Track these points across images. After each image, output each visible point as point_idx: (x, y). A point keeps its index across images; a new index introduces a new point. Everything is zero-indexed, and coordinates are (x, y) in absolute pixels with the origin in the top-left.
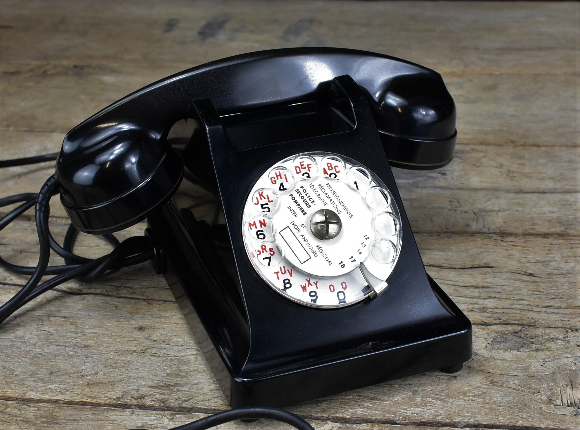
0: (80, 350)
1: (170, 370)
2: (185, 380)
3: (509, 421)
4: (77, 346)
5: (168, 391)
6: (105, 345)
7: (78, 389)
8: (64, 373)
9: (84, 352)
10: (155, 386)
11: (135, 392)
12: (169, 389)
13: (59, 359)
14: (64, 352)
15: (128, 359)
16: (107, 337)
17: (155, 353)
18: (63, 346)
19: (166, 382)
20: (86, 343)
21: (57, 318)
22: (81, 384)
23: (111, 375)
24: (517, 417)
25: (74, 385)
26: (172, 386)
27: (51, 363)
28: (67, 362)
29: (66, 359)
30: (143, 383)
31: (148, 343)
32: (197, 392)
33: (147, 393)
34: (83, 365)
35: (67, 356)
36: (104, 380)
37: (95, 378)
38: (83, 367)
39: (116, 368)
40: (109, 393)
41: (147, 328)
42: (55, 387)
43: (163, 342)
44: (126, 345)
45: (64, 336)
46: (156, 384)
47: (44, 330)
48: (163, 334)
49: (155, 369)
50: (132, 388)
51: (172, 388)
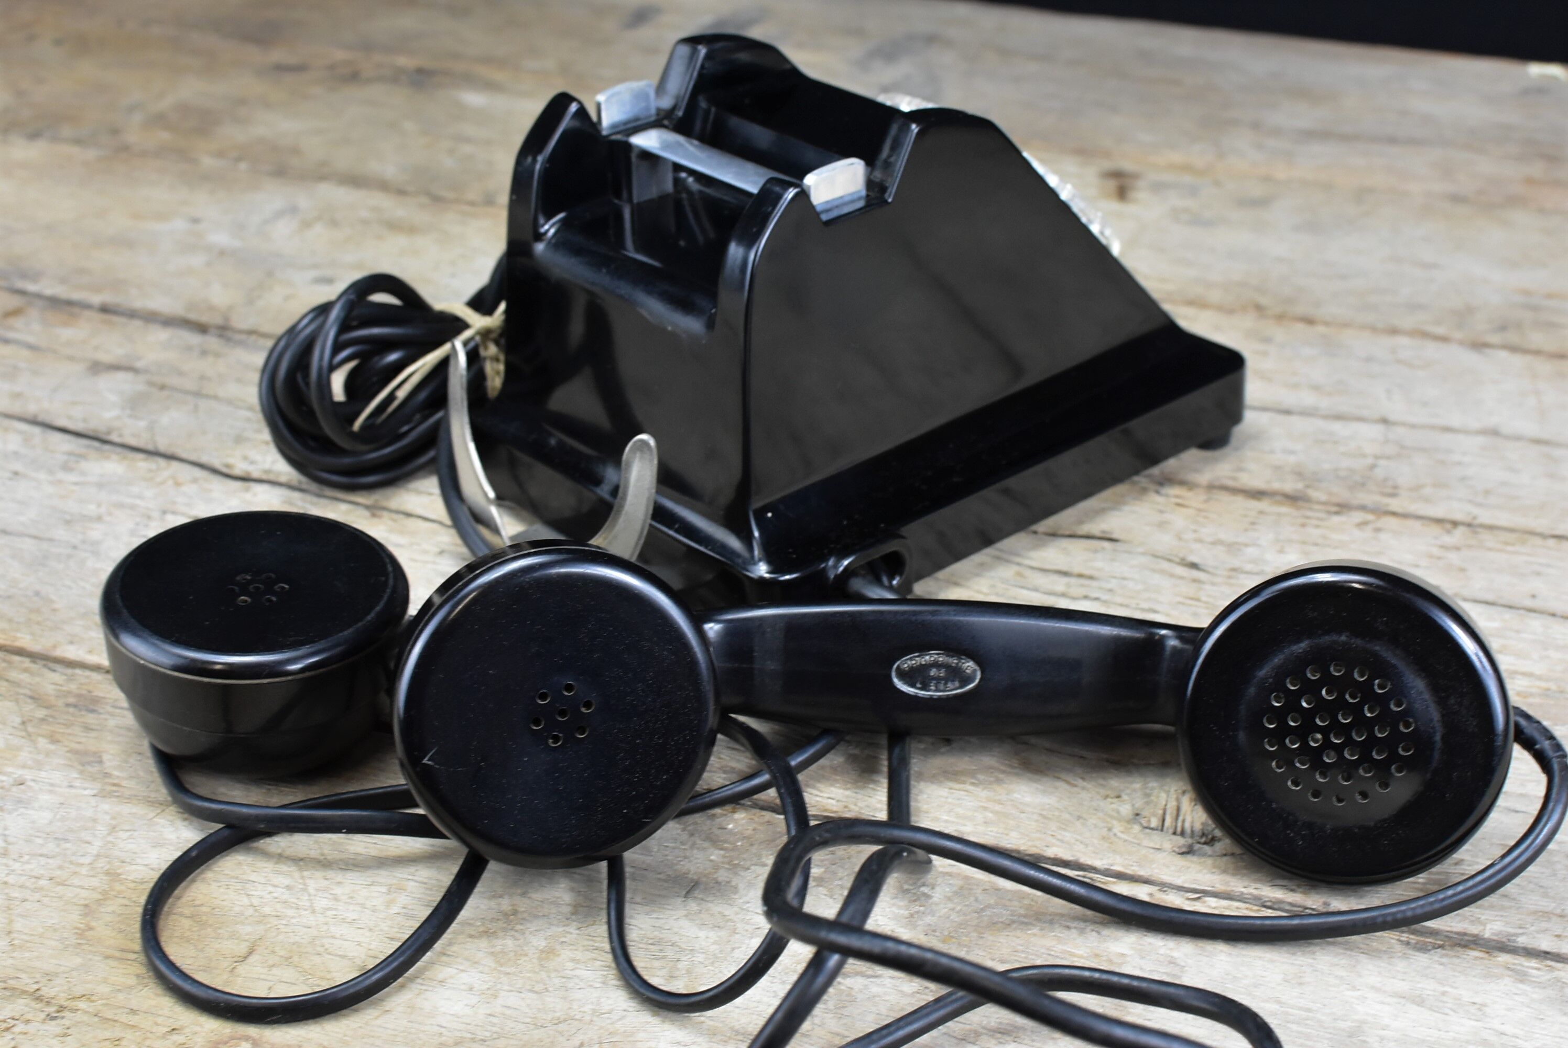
3: (1030, 843)
24: (1050, 839)
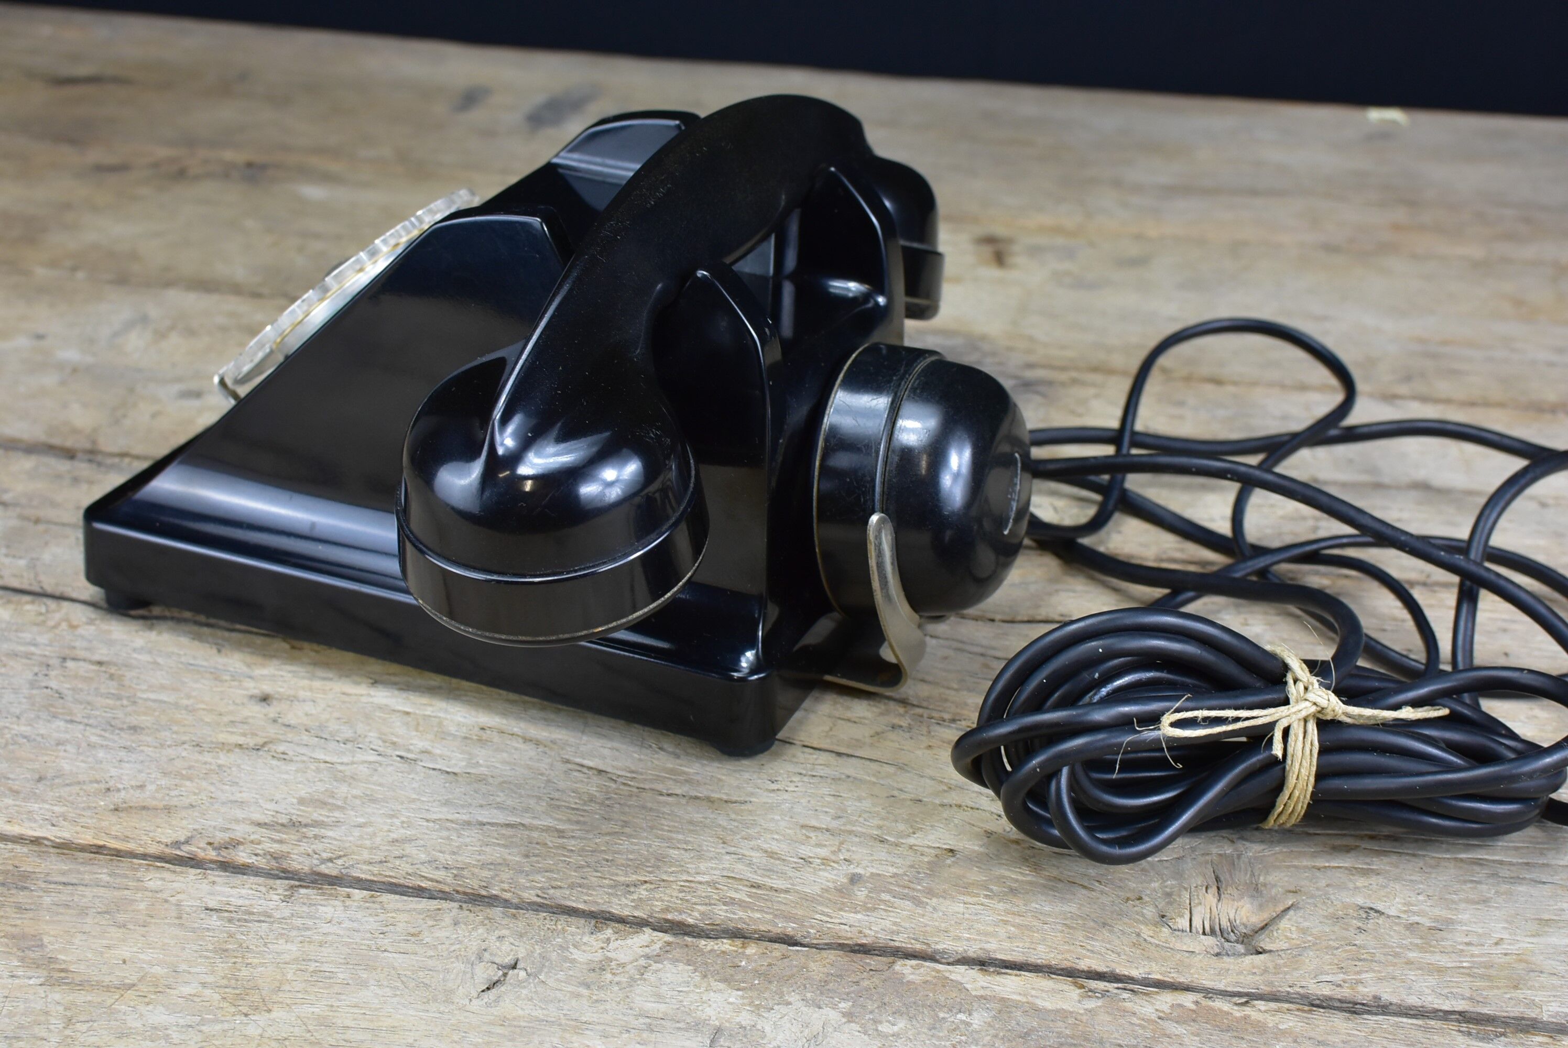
0: (118, 734)
1: (310, 790)
2: (337, 814)
4: (112, 726)
5: (292, 837)
6: (175, 728)
7: (92, 818)
8: (67, 782)
9: (126, 738)
10: (266, 824)
11: (217, 833)
12: (298, 831)
13: (65, 751)
14: (80, 736)
15: (220, 762)
16: (183, 712)
17: (283, 753)
18: (80, 723)
19: (294, 818)
20: (133, 720)
21: (82, 664)
22: (100, 806)
23: (173, 793)
24: (1081, 951)
25: (84, 809)
26: (306, 826)
27: (46, 758)
28: (81, 758)
29: (81, 750)
30: (239, 814)
31: (272, 731)
32: (359, 843)
33: (246, 836)
34: (115, 767)
35: (84, 744)
36: (154, 803)
37: (136, 797)
38: (114, 772)
39: (190, 779)
40: (159, 830)
41: (277, 699)
42: (41, 809)
43: (306, 730)
44: (222, 732)
45: (89, 703)
46: (271, 818)
47: (47, 688)
48: (311, 715)
49: (277, 788)
50: (213, 823)
51: (304, 830)
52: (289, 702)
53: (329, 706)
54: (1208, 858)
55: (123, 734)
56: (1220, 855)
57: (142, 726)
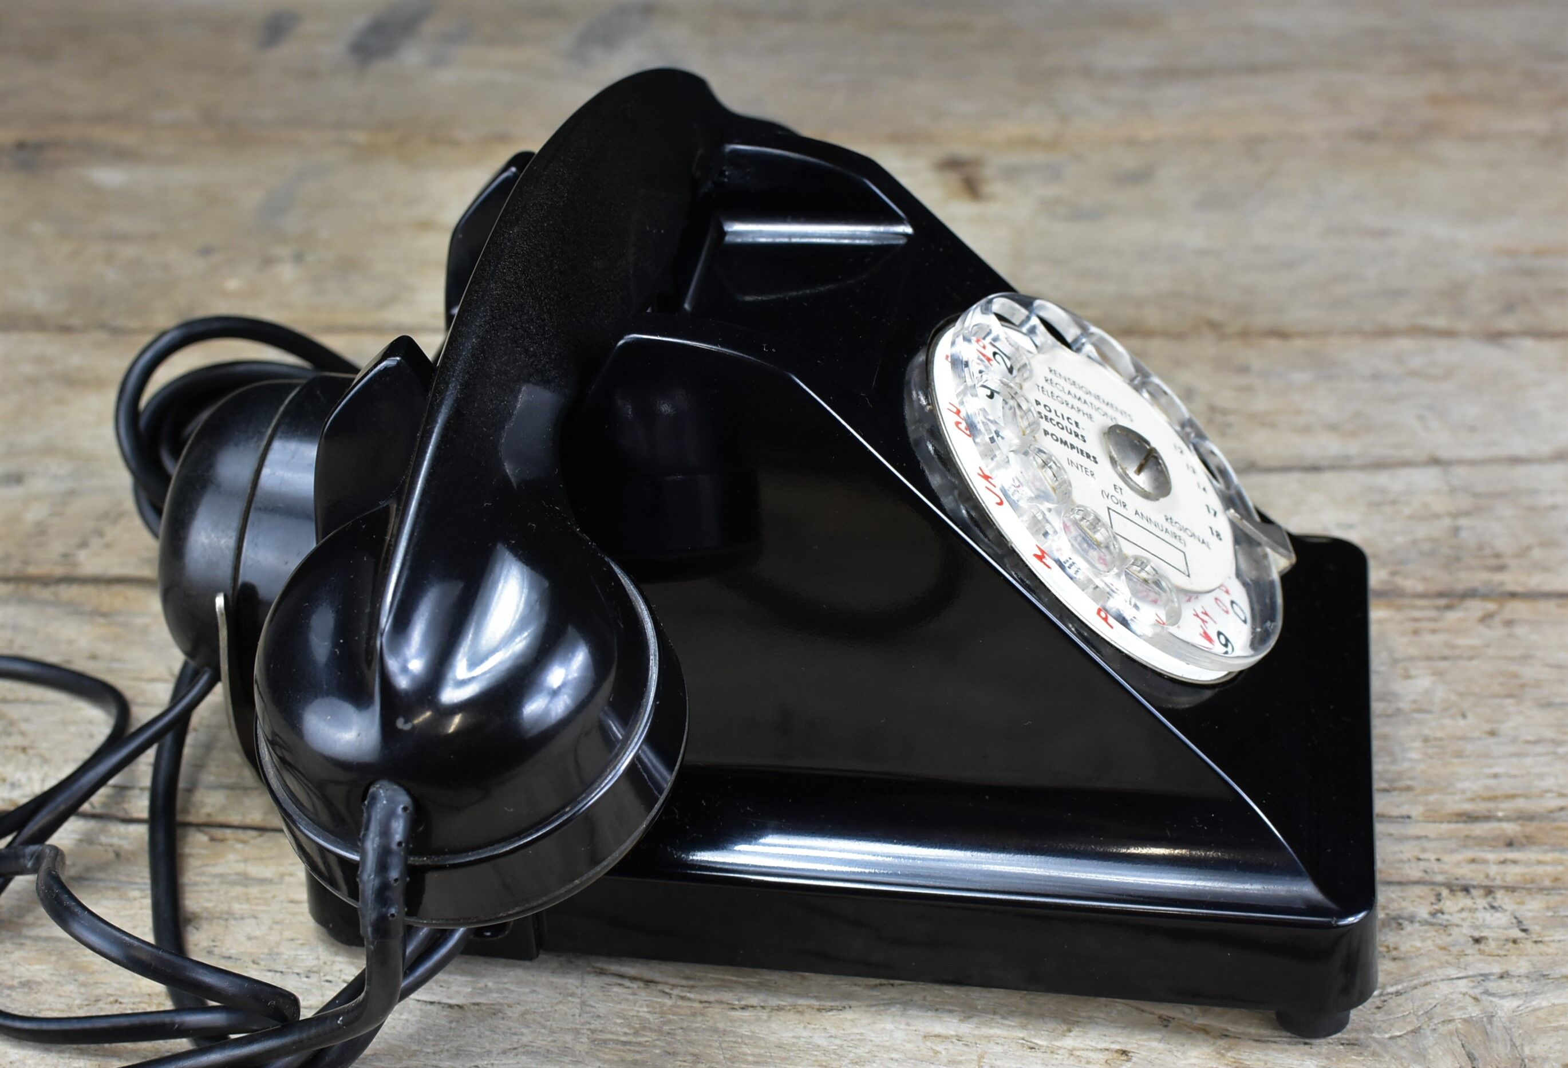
0: (9, 996)
41: (207, 919)
43: (254, 962)
48: (255, 938)
52: (222, 922)
53: (277, 923)
54: (1451, 1027)
55: (14, 994)
56: (1465, 1020)
57: (38, 979)
